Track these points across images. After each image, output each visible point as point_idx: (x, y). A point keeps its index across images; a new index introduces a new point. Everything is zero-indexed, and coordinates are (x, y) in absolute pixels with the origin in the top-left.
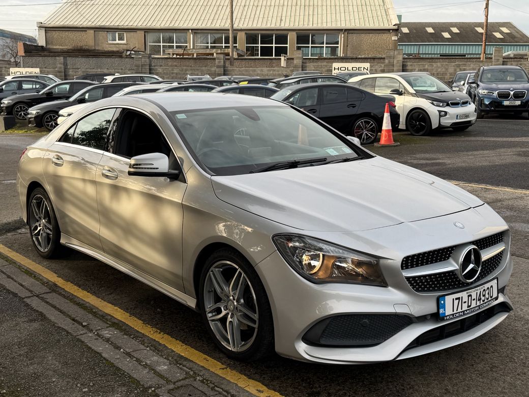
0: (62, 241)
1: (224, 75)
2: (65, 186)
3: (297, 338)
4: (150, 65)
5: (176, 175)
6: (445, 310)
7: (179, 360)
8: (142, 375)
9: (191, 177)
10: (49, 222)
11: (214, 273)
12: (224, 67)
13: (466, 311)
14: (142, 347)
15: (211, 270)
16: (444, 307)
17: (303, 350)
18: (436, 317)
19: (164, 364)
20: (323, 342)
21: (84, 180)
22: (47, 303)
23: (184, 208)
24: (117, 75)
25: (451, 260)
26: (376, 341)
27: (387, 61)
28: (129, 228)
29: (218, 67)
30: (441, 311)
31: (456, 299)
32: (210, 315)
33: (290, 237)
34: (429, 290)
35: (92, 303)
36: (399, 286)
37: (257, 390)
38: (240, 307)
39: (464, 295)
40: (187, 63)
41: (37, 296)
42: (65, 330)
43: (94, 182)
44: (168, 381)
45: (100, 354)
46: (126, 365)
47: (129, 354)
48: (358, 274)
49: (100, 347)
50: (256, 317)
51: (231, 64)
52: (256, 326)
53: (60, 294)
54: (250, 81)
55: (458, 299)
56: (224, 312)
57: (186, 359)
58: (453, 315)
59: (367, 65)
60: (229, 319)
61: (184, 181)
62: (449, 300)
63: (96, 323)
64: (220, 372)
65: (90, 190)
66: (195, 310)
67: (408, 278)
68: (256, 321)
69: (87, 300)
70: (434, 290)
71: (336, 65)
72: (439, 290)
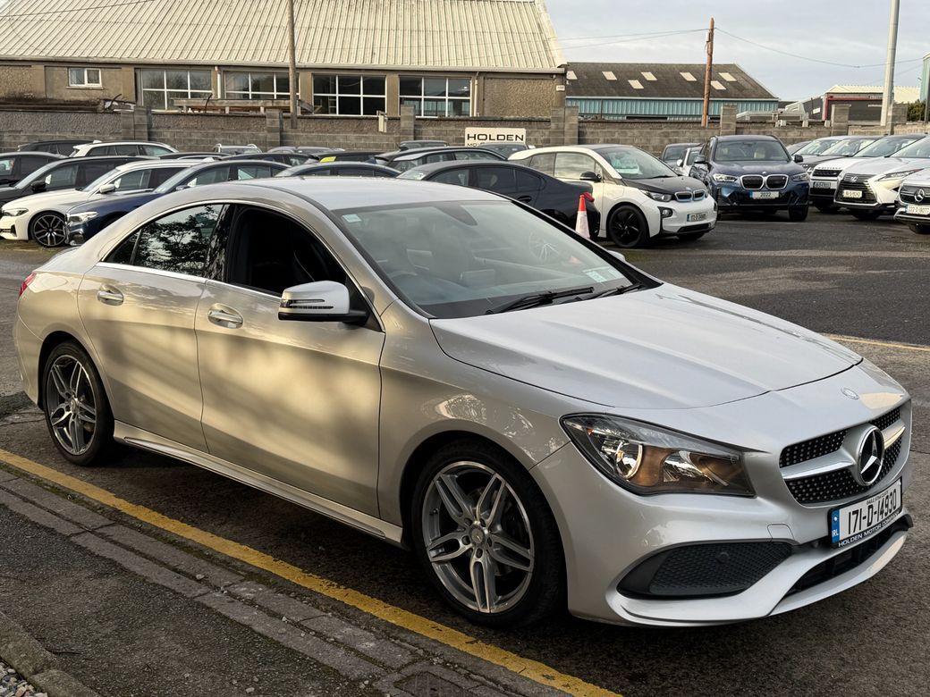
0: (119, 434)
1: (282, 144)
2: (128, 339)
3: (610, 588)
4: (150, 127)
5: (360, 317)
6: (838, 532)
7: (389, 632)
8: (336, 658)
9: (391, 322)
10: (89, 401)
12: (281, 131)
13: (866, 531)
14: (317, 612)
15: (437, 477)
16: (837, 527)
17: (620, 605)
18: (826, 543)
19: (368, 639)
20: (654, 591)
21: (171, 329)
22: (115, 543)
23: (382, 373)
24: (97, 143)
25: (842, 450)
26: (738, 587)
27: (553, 125)
28: (269, 412)
29: (270, 130)
30: (834, 533)
31: (854, 513)
32: (433, 553)
33: (590, 419)
34: (815, 501)
35: (198, 540)
36: (773, 495)
37: (543, 676)
38: (495, 539)
39: (863, 506)
40: (214, 123)
41: (92, 532)
42: (169, 589)
43: (193, 333)
44: (388, 669)
45: (249, 627)
46: (303, 643)
47: (298, 625)
49: (245, 616)
50: (529, 554)
51: (294, 126)
52: (530, 569)
53: (132, 527)
54: (339, 157)
55: (855, 512)
56: (463, 547)
57: (402, 629)
58: (849, 538)
59: (522, 132)
60: (474, 559)
61: (378, 328)
62: (844, 514)
63: (218, 575)
64: (468, 649)
65: (185, 346)
66: (400, 546)
67: (788, 482)
68: (529, 561)
69: (186, 535)
70: (822, 500)
71: (470, 131)
72: (829, 499)
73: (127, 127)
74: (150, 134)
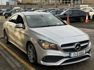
3: (41, 60)
4: (41, 6)
7: (21, 64)
8: (13, 66)
10: (7, 37)
11: (29, 47)
12: (57, 6)
13: (77, 56)
14: (16, 61)
17: (42, 62)
18: (69, 57)
19: (18, 64)
20: (45, 61)
21: (11, 29)
22: (3, 52)
26: (56, 61)
27: (92, 4)
28: (17, 38)
29: (55, 6)
30: (70, 56)
32: (28, 55)
33: (40, 40)
34: (68, 52)
38: (33, 54)
39: (76, 53)
40: (49, 6)
41: (2, 51)
42: (3, 57)
44: (17, 67)
45: (8, 62)
46: (11, 64)
47: (13, 62)
48: (54, 48)
51: (58, 6)
55: (75, 54)
56: (30, 55)
57: (23, 64)
58: (73, 57)
59: (88, 5)
61: (25, 29)
62: (72, 54)
63: (10, 56)
64: (28, 66)
67: (63, 49)
68: (35, 57)
69: (10, 52)
71: (81, 5)
72: (70, 52)
73: (39, 6)
74: (42, 7)
